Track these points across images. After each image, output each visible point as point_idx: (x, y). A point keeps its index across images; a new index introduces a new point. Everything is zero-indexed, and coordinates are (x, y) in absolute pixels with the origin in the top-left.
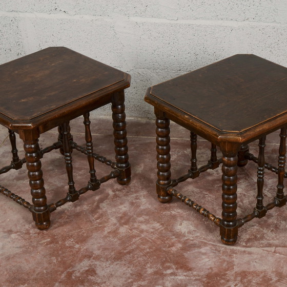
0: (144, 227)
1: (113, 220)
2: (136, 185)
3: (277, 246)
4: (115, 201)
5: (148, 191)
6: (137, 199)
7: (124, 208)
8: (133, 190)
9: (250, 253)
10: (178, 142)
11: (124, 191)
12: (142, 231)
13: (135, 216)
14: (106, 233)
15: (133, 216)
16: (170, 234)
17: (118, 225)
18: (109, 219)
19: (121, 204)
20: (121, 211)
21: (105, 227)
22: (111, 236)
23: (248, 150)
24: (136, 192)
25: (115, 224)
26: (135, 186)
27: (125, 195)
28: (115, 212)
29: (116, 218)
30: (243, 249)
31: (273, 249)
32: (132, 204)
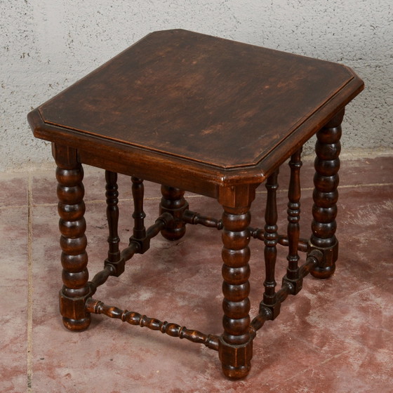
2: (345, 276)
4: (328, 309)
5: (375, 284)
6: (366, 300)
7: (355, 319)
10: (358, 191)
11: (330, 289)
13: (386, 331)
14: (356, 367)
15: (381, 331)
17: (367, 350)
18: (343, 342)
19: (345, 312)
20: (354, 325)
21: (346, 358)
22: (370, 371)
24: (355, 288)
25: (361, 351)
26: (343, 279)
27: (339, 297)
28: (344, 329)
29: (354, 338)
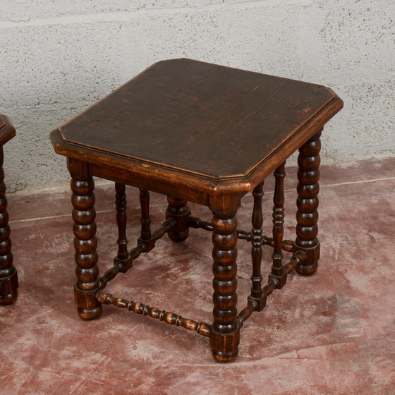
0: (77, 364)
1: (20, 364)
3: (297, 349)
8: (26, 310)
9: (264, 368)
12: (78, 371)
16: (126, 366)
23: (190, 213)
30: (251, 364)
31: (294, 354)
32: (37, 332)
